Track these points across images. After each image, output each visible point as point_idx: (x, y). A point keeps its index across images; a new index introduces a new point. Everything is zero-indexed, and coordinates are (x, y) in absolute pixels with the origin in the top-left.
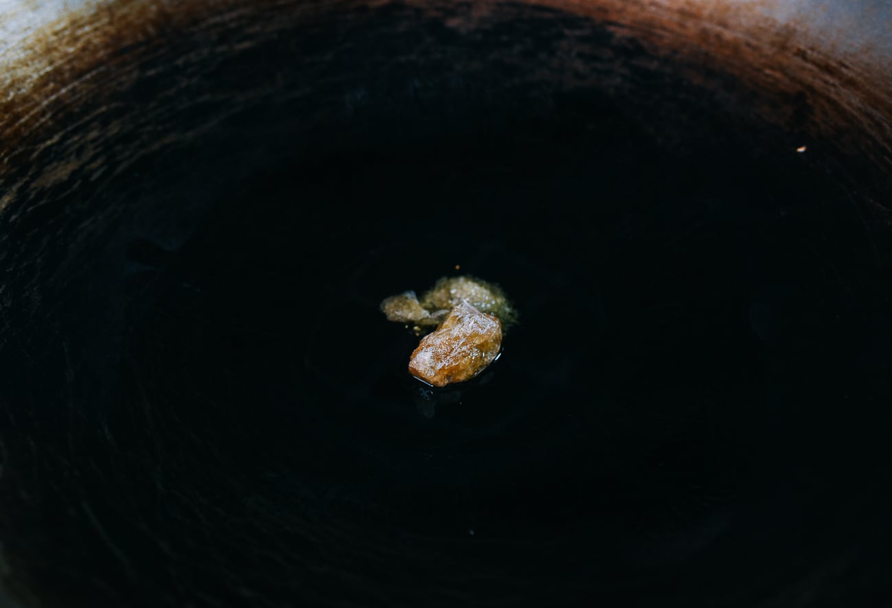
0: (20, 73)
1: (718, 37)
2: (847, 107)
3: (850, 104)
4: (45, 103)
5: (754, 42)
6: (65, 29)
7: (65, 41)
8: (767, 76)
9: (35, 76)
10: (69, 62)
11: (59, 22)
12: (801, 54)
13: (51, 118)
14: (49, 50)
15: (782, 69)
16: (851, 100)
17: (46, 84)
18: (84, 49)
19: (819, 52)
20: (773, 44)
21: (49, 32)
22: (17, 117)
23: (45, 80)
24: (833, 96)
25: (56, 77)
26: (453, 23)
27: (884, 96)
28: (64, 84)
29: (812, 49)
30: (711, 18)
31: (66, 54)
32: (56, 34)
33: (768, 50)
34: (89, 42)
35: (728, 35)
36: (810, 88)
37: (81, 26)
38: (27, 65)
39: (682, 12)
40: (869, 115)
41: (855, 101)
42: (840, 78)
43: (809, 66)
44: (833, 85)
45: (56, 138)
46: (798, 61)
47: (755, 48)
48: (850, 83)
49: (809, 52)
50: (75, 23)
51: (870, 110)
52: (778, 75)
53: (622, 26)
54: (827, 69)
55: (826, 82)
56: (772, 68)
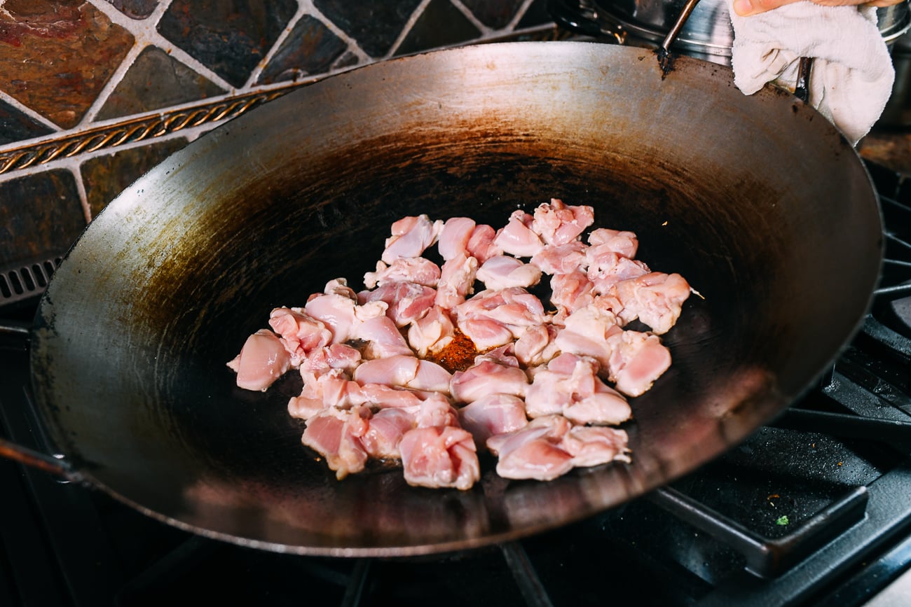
0: (200, 239)
1: (614, 159)
2: (688, 195)
3: (689, 193)
4: (215, 254)
5: (635, 161)
6: (220, 209)
7: (221, 216)
8: (644, 180)
9: (208, 239)
10: (225, 228)
11: (217, 205)
12: (662, 165)
13: (219, 263)
14: (213, 224)
15: (652, 176)
16: (689, 191)
17: (215, 243)
18: (232, 219)
19: (671, 164)
20: (645, 161)
21: (212, 212)
22: (202, 264)
23: (213, 241)
24: (680, 189)
25: (219, 238)
26: (452, 171)
27: (706, 187)
28: (225, 242)
29: (667, 162)
30: (608, 149)
31: (223, 224)
32: (216, 212)
33: (643, 165)
34: (235, 215)
35: (619, 158)
36: (668, 186)
37: (230, 206)
38: (203, 234)
39: (591, 146)
40: (699, 199)
41: (692, 191)
42: (683, 178)
43: (666, 172)
44: (680, 183)
45: (224, 274)
46: (660, 169)
47: (635, 164)
48: (689, 180)
49: (666, 163)
50: (226, 205)
51: (700, 196)
52: (649, 179)
53: (556, 159)
54: (676, 173)
55: (676, 181)
56: (646, 176)
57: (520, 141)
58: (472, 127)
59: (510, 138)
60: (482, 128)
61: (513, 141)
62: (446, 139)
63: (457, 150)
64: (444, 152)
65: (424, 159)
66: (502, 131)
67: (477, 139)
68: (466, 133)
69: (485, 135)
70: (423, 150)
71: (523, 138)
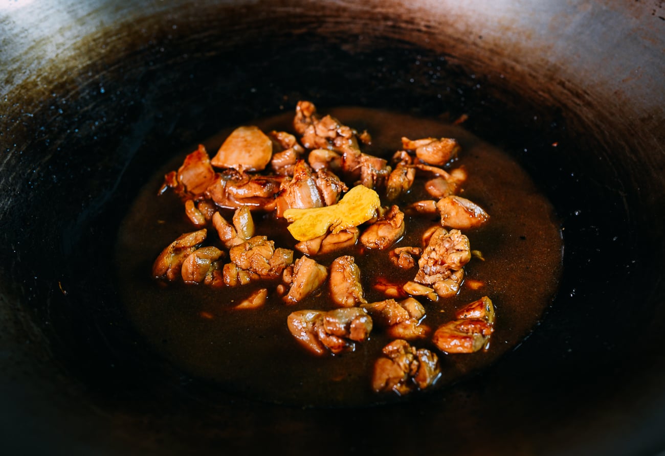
0: (72, 64)
1: (513, 68)
2: (586, 120)
3: (587, 118)
4: (86, 83)
5: (534, 74)
6: (99, 38)
7: (100, 45)
8: (540, 96)
9: (80, 66)
10: (102, 58)
11: (97, 33)
12: (562, 84)
13: (88, 94)
14: (90, 50)
15: (549, 92)
16: (588, 115)
17: (87, 72)
18: (111, 51)
19: (573, 84)
20: (545, 76)
21: (90, 39)
22: (68, 91)
23: (86, 69)
24: (578, 112)
25: (92, 67)
26: (346, 47)
27: (607, 114)
28: (97, 72)
29: (569, 81)
30: (509, 56)
31: (99, 54)
32: (94, 40)
33: (542, 80)
34: (114, 47)
35: (518, 68)
36: (565, 106)
37: (110, 37)
38: (76, 59)
39: (491, 51)
40: (598, 126)
41: (590, 116)
42: (583, 101)
43: (565, 91)
44: (578, 105)
45: (90, 107)
46: (559, 88)
47: (534, 77)
48: (589, 104)
49: (567, 83)
50: (107, 34)
51: (599, 123)
52: (546, 96)
53: (453, 57)
54: (578, 95)
55: (575, 103)
56: (543, 91)
57: (419, 31)
58: (375, 7)
59: (410, 26)
60: (384, 10)
61: (412, 30)
62: (346, 14)
63: (356, 28)
64: (341, 28)
65: (320, 30)
66: (405, 17)
67: (377, 20)
68: (367, 12)
69: (386, 18)
70: (320, 21)
71: (424, 29)
